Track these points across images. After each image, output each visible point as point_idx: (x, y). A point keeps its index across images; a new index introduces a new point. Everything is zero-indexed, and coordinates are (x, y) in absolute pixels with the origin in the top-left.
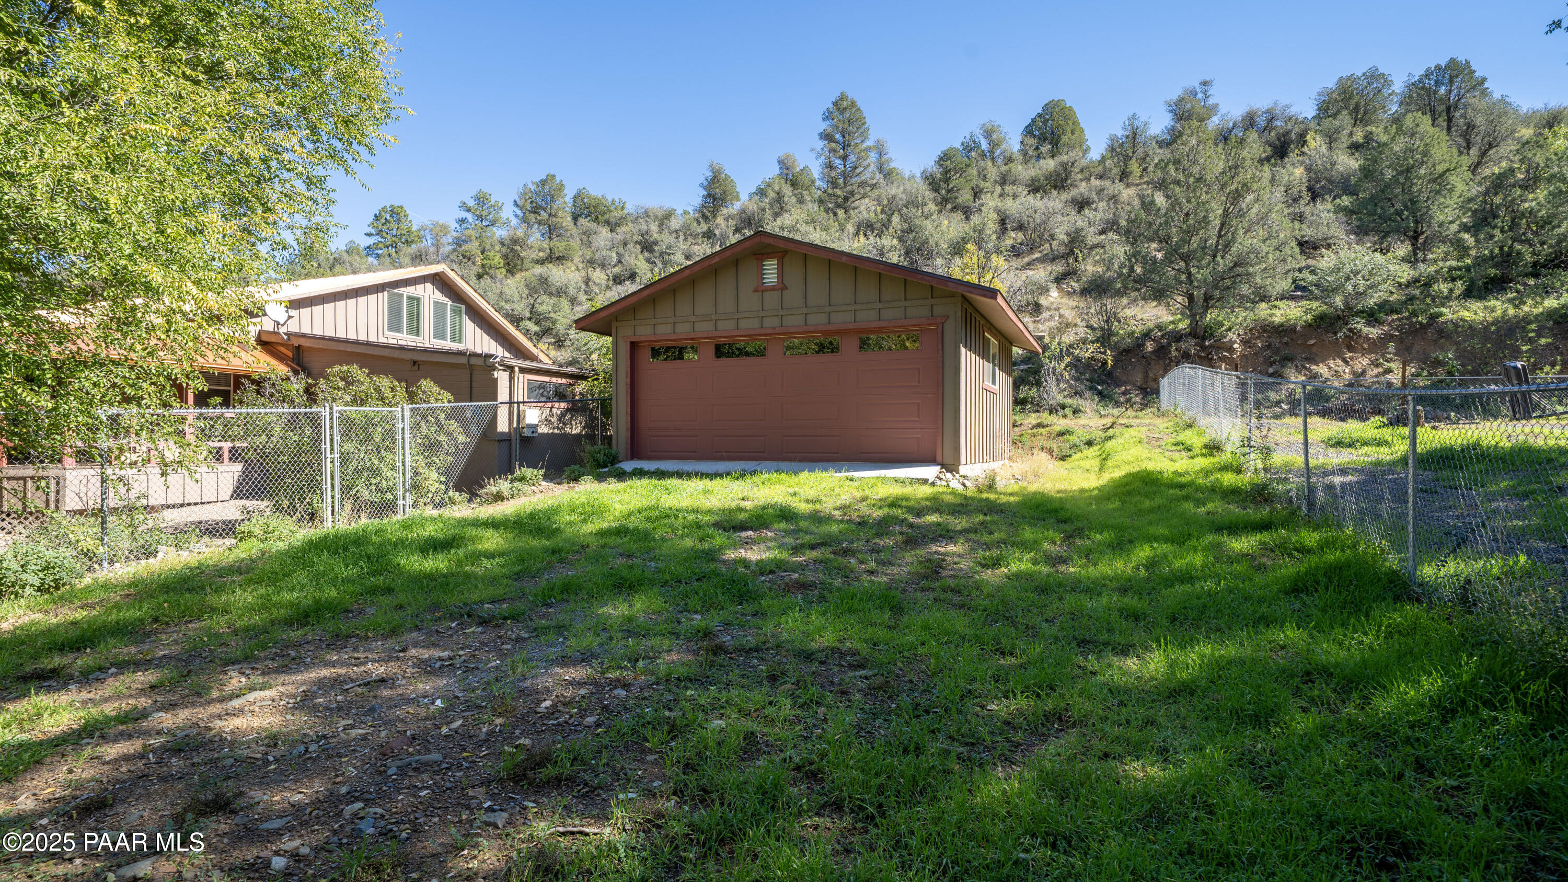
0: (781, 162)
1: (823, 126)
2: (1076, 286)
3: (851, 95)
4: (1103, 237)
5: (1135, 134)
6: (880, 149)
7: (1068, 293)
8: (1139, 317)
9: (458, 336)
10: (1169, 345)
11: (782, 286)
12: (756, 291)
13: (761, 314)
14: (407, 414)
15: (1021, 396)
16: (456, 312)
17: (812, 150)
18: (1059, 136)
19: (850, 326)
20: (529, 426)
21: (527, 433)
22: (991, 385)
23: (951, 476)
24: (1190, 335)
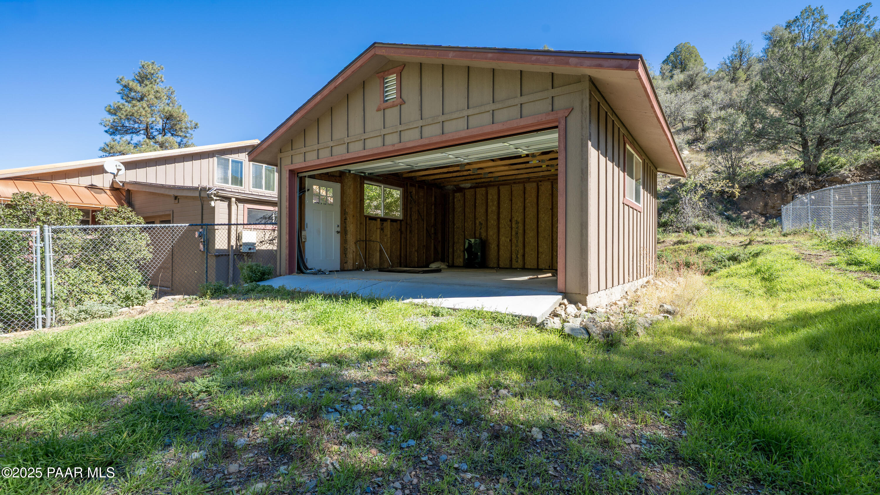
2: (703, 146)
4: (723, 112)
5: (741, 54)
7: (697, 151)
8: (757, 163)
9: (271, 187)
10: (786, 181)
11: (401, 101)
12: (378, 110)
13: (383, 132)
15: (663, 220)
16: (270, 171)
18: (686, 64)
19: (463, 134)
20: (246, 244)
21: (243, 250)
22: (634, 201)
23: (572, 309)
24: (804, 172)
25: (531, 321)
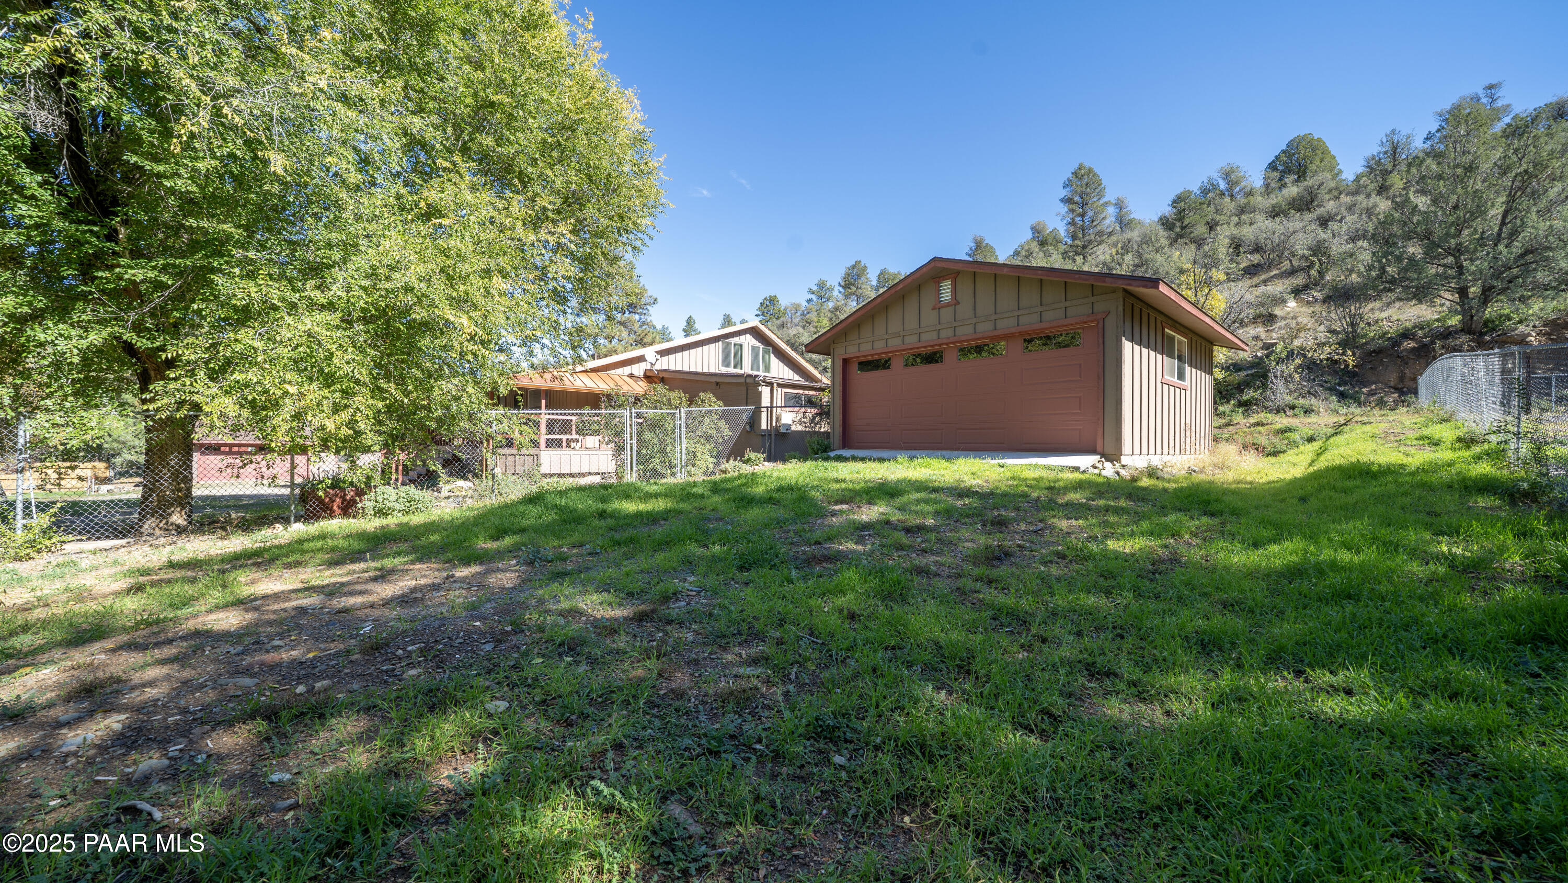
0: (1034, 229)
1: (1064, 193)
2: (1318, 294)
3: (1088, 164)
4: (1350, 246)
5: (1395, 148)
6: (1119, 205)
7: (1309, 303)
8: (1395, 318)
9: (767, 368)
10: (1433, 342)
11: (955, 302)
12: (934, 309)
13: (939, 327)
14: (683, 415)
15: (1245, 398)
16: (765, 352)
17: (1058, 214)
18: (1306, 167)
19: (1013, 330)
20: (784, 425)
21: (783, 430)
22: (1175, 380)
23: (1108, 465)
24: (1462, 330)
25: (1077, 469)
